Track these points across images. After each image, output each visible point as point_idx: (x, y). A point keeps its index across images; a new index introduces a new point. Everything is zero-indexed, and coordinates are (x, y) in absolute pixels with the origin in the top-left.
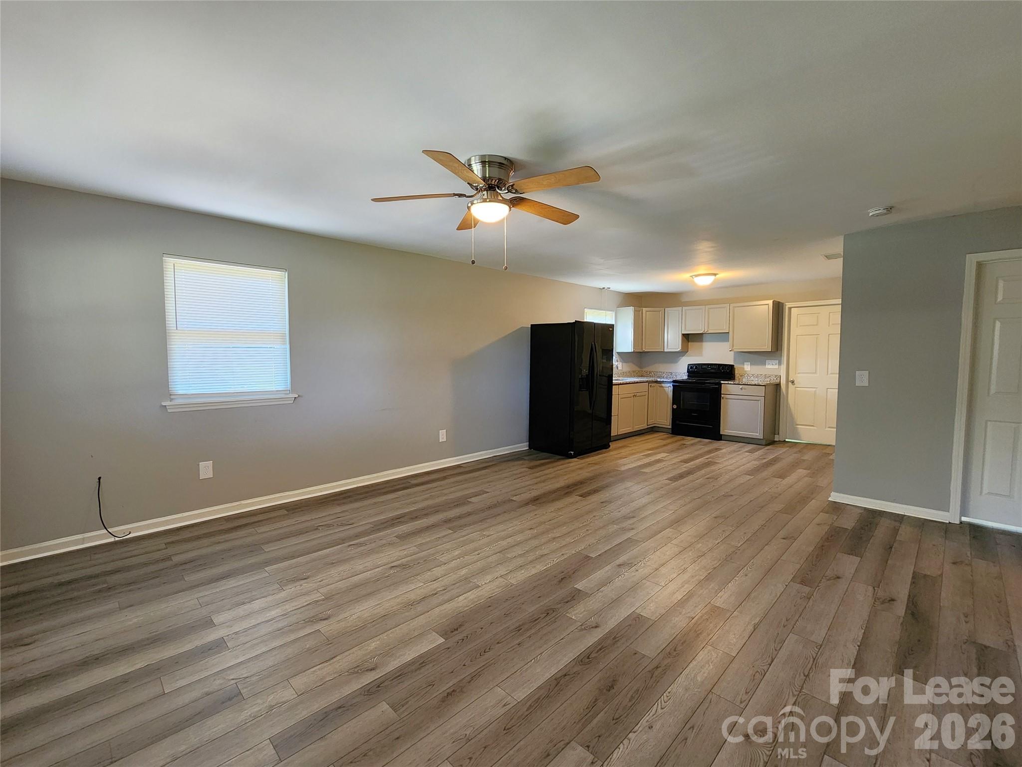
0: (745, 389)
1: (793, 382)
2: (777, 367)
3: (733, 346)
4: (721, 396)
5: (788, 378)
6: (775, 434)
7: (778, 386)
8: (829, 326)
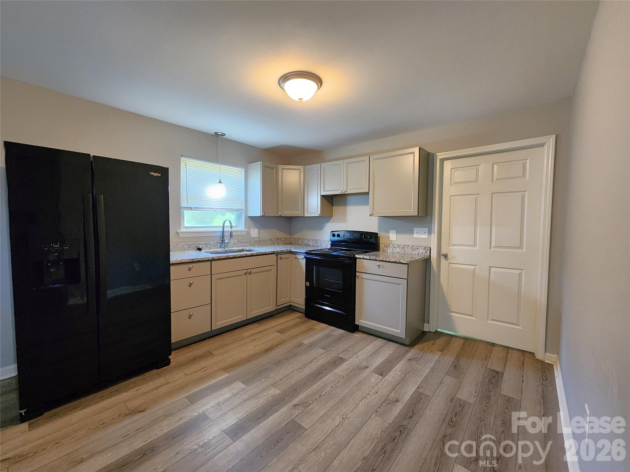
0: (383, 267)
1: (446, 256)
2: (426, 236)
3: (373, 210)
4: (355, 275)
5: (440, 251)
6: (424, 323)
7: (427, 261)
8: (492, 182)
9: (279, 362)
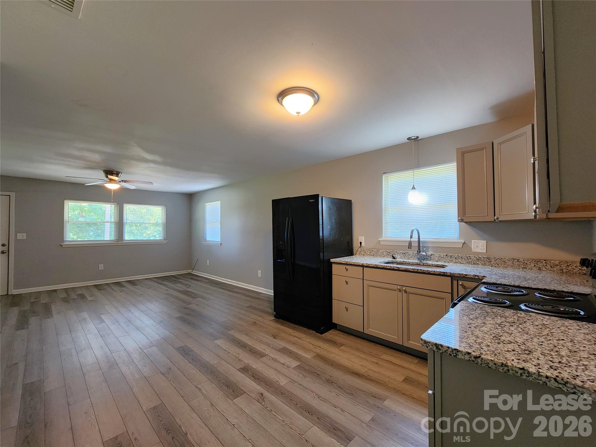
9: (332, 382)
